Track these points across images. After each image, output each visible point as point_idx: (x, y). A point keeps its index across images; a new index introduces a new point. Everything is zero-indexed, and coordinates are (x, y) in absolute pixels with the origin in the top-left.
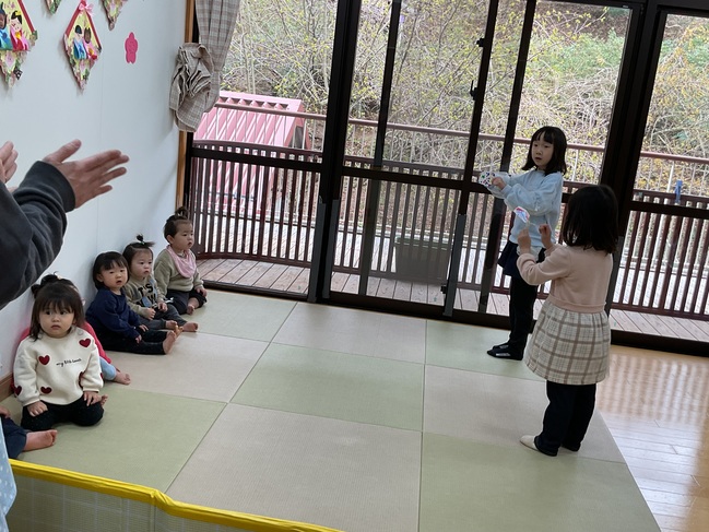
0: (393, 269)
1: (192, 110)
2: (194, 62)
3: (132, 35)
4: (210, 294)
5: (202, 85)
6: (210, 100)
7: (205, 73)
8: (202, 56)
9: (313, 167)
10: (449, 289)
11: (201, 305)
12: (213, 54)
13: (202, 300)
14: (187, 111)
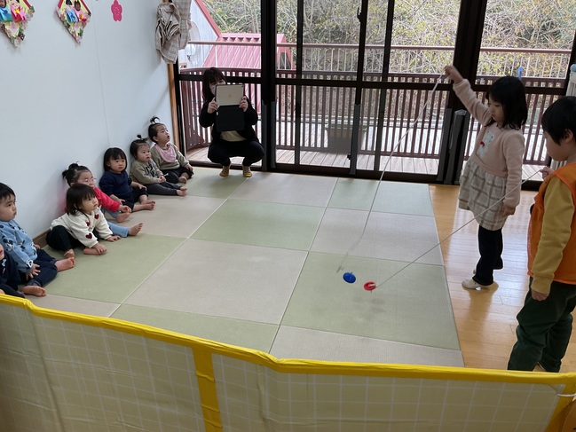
1: (170, 48)
2: (168, 15)
3: (116, 2)
4: (195, 169)
5: (174, 30)
6: (183, 40)
7: (175, 22)
8: (173, 11)
9: (255, 81)
10: (353, 158)
11: (190, 177)
12: (180, 8)
13: (190, 173)
14: (168, 49)
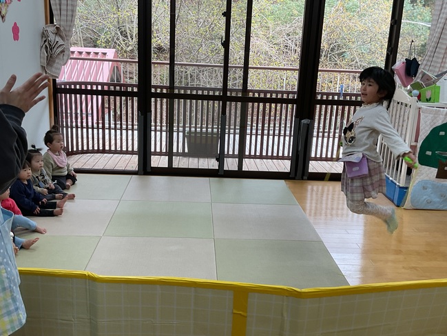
0: (186, 150)
1: (55, 65)
2: (54, 36)
3: (15, 24)
5: (60, 49)
6: (65, 58)
7: (61, 42)
8: (58, 31)
9: (132, 94)
10: (220, 158)
11: (74, 183)
12: (65, 30)
14: (51, 66)
